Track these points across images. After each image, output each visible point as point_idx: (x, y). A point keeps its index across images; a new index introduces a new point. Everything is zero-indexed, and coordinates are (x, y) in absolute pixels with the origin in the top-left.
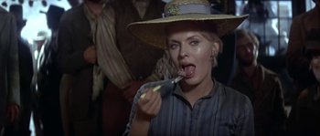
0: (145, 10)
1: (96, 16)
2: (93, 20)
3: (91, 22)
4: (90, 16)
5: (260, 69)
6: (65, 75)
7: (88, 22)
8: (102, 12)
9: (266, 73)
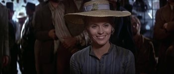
0: (80, 5)
1: (55, 8)
2: (53, 10)
3: (52, 12)
4: (52, 8)
5: (142, 37)
6: (37, 40)
7: (50, 11)
8: (58, 7)
9: (145, 39)
